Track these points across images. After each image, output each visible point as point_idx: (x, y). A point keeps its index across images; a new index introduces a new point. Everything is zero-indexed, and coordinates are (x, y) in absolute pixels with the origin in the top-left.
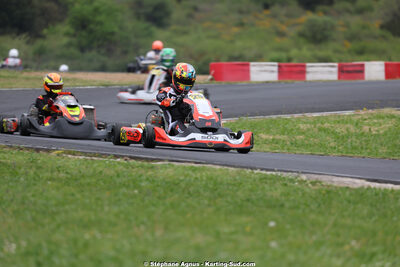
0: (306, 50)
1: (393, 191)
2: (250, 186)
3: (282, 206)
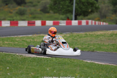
0: (18, 17)
1: (43, 58)
2: (2, 57)
3: (11, 62)
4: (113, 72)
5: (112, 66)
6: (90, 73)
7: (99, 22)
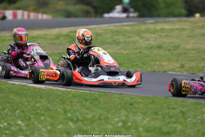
4: (61, 102)
5: (59, 90)
6: (20, 103)
7: (36, 14)
